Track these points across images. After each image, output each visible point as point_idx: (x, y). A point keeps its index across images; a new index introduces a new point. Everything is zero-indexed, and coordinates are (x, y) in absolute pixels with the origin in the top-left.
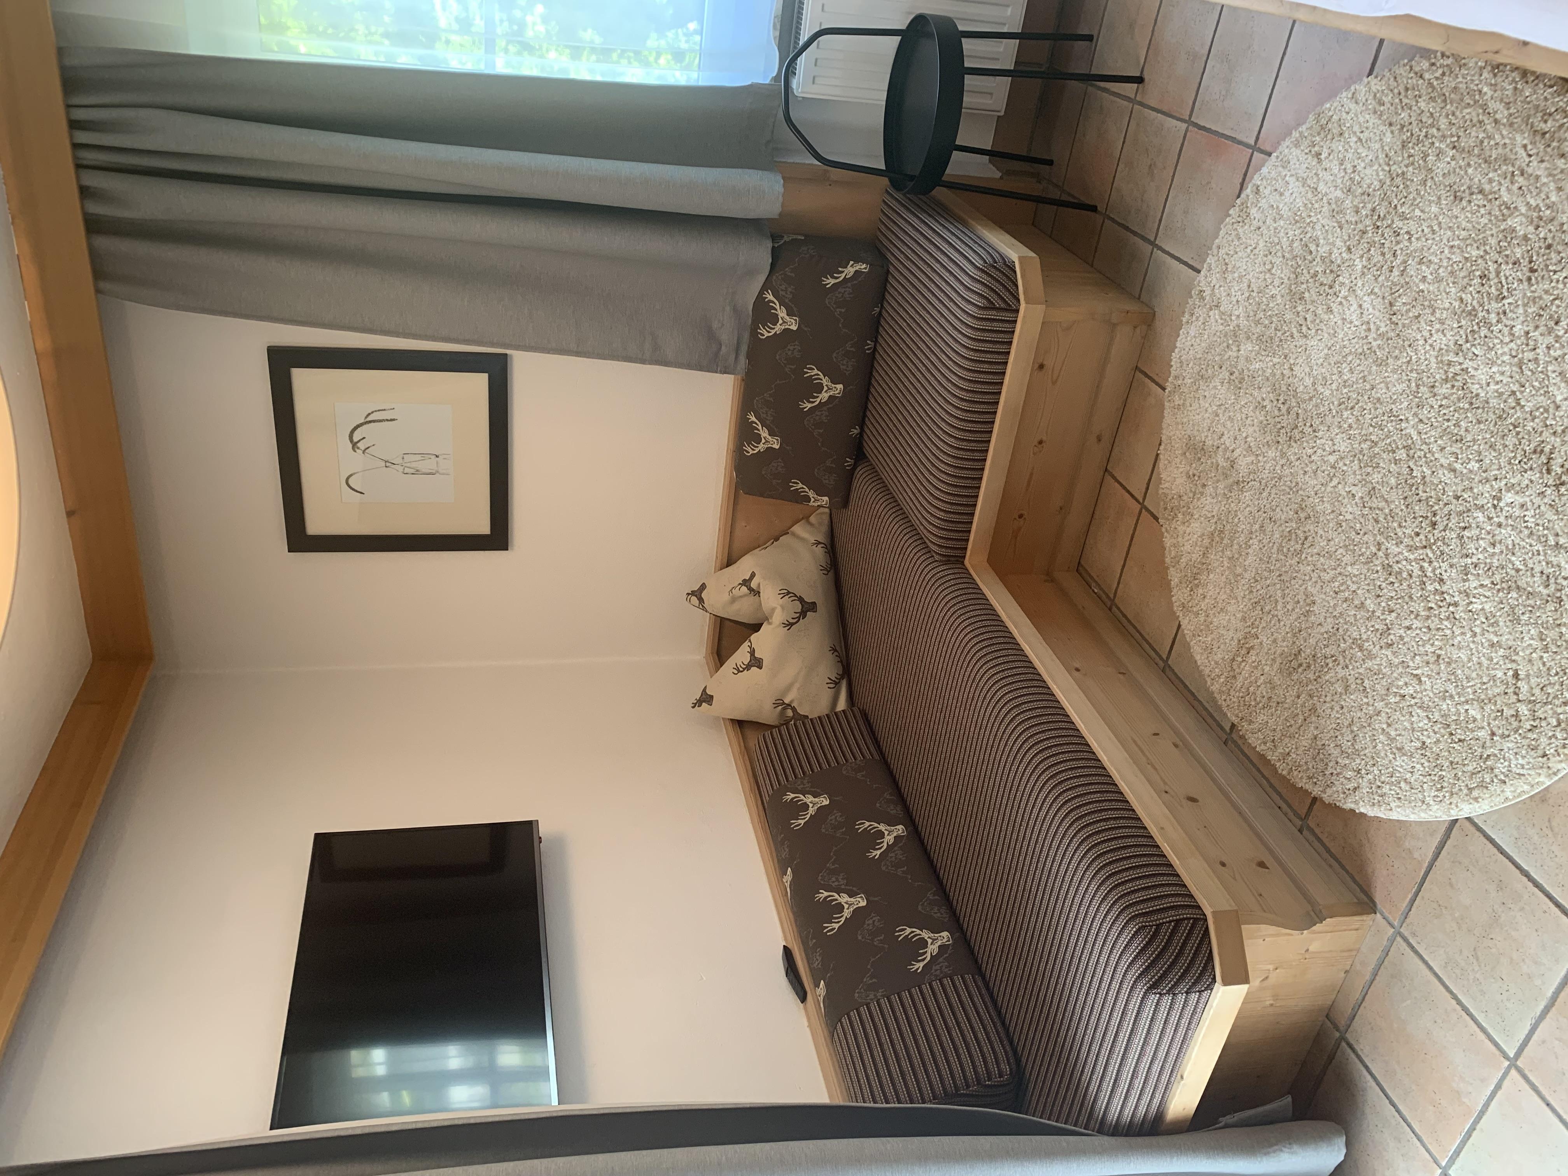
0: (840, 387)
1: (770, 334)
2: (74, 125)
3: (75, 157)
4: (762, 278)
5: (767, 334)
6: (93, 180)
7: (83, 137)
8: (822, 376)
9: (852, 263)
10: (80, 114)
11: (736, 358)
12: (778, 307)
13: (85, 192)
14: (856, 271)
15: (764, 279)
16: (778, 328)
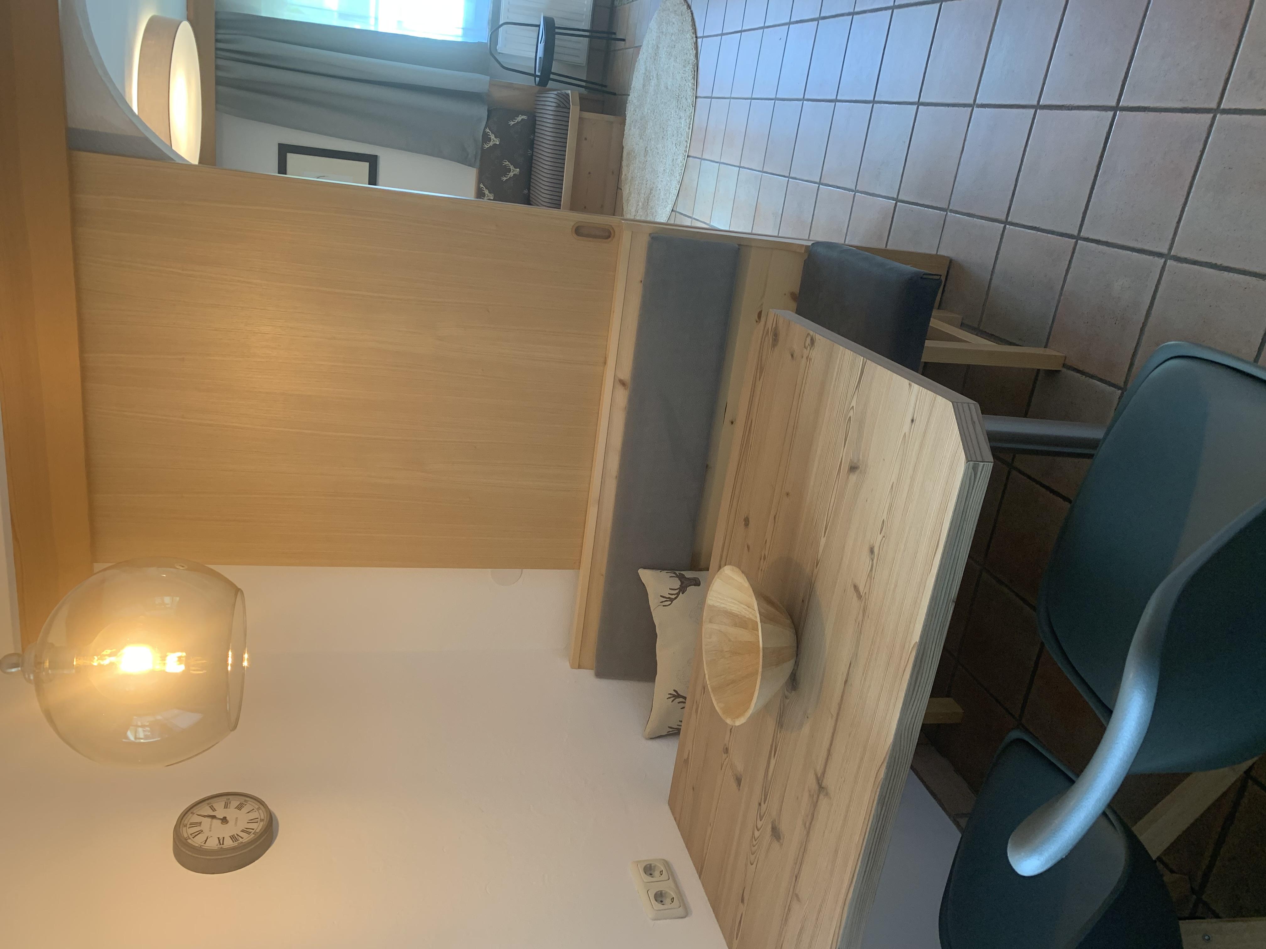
0: (518, 170)
1: (488, 146)
2: (217, 41)
3: (216, 54)
4: (484, 123)
5: (487, 147)
6: (221, 62)
7: (220, 45)
8: (510, 165)
9: (520, 115)
10: (219, 37)
11: (475, 161)
12: (491, 134)
13: (217, 68)
14: (522, 119)
15: (485, 123)
16: (491, 144)
